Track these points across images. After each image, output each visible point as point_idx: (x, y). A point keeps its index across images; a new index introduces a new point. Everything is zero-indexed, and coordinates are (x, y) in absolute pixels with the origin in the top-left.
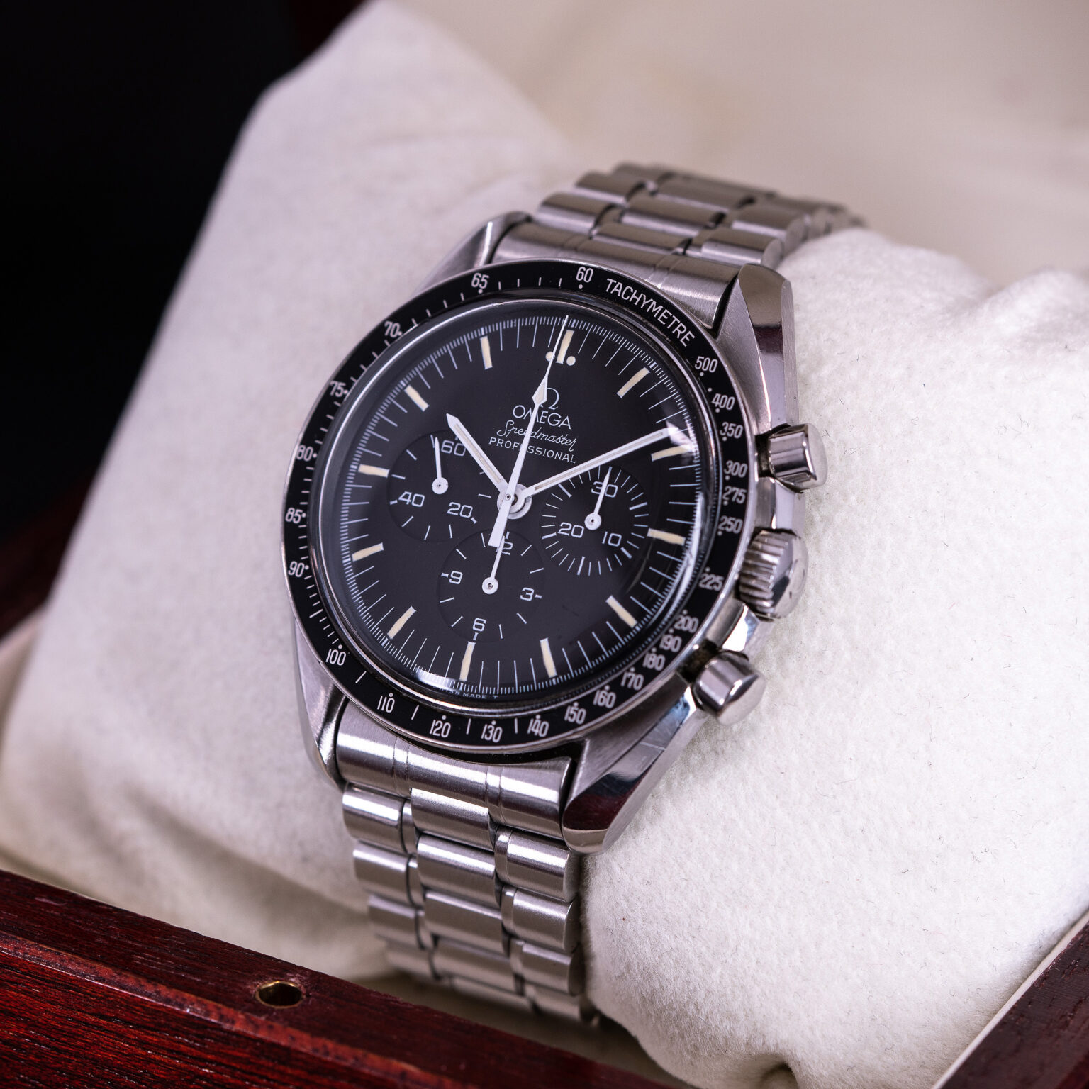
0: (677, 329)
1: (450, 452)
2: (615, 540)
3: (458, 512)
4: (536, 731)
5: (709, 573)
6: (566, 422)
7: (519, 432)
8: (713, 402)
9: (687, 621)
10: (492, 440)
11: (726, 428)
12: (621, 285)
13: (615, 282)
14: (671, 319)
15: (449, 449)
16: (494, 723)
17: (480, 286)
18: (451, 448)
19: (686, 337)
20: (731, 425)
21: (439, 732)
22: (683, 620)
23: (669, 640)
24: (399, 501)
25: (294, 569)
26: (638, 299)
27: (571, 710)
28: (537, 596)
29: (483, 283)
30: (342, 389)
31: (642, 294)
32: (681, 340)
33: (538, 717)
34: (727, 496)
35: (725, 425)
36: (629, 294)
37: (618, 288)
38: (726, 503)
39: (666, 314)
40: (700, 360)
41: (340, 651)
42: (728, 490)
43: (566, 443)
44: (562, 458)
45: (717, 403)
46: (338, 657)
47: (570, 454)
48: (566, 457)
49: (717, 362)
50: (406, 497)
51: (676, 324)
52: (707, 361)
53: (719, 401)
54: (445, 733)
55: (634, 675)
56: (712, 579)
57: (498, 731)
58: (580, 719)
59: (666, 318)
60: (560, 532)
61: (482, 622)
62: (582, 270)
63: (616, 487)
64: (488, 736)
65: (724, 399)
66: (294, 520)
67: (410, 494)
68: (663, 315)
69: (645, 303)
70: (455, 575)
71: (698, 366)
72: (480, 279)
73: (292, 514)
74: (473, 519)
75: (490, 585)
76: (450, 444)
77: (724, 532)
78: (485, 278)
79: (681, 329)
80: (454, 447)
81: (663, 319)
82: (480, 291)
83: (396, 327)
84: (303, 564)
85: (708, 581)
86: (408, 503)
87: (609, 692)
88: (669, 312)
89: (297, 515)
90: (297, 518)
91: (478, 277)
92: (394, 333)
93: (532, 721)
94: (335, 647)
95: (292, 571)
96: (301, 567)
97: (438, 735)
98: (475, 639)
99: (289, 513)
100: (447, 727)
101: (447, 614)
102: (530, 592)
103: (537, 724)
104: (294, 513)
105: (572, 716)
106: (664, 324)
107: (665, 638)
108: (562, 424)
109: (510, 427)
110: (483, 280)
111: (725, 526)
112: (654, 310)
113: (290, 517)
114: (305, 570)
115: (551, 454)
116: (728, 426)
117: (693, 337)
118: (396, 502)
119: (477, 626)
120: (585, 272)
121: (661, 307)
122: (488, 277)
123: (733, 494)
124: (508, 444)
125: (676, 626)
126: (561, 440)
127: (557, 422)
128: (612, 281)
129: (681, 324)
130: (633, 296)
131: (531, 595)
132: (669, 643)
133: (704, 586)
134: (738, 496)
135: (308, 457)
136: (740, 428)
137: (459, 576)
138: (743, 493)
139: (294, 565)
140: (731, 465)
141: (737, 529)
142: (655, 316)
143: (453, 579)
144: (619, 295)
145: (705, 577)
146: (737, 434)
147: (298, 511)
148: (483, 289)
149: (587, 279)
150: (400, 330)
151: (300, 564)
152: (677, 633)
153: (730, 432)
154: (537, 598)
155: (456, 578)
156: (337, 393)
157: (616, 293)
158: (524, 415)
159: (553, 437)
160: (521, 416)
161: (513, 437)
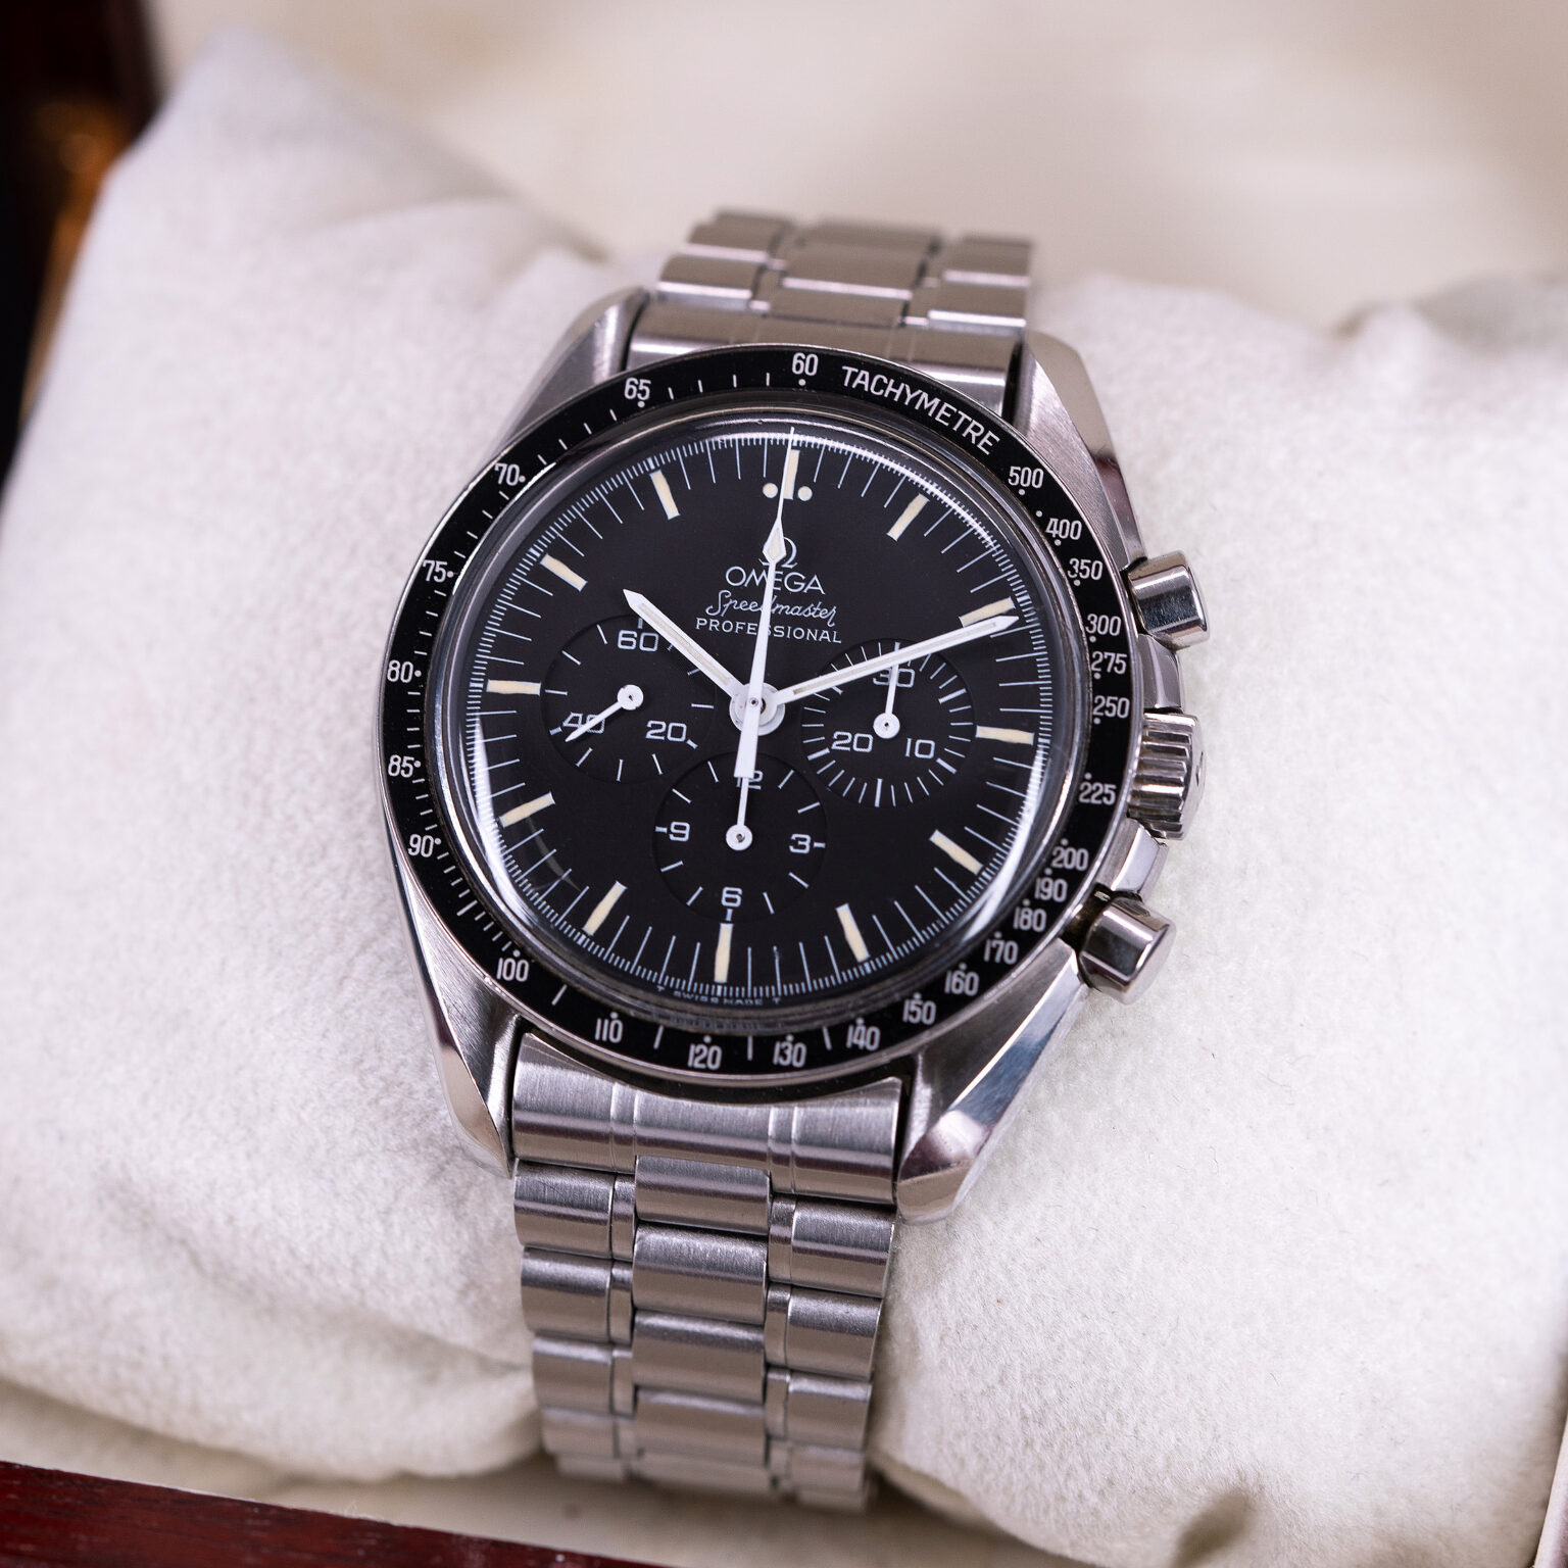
0: (969, 430)
1: (633, 647)
2: (925, 749)
3: (665, 734)
4: (861, 1043)
5: (1092, 781)
7: (741, 607)
8: (1048, 531)
9: (1070, 855)
10: (700, 622)
11: (1076, 567)
12: (867, 374)
13: (856, 370)
14: (956, 417)
15: (630, 644)
16: (790, 1038)
17: (639, 396)
18: (634, 641)
19: (985, 440)
20: (1083, 561)
21: (704, 1061)
22: (1064, 854)
23: (1047, 885)
24: (563, 729)
25: (417, 846)
26: (899, 392)
27: (910, 1006)
28: (816, 845)
29: (643, 393)
30: (444, 571)
31: (903, 385)
32: (980, 446)
33: (860, 1021)
34: (1097, 666)
35: (1074, 563)
36: (881, 385)
37: (863, 379)
38: (1097, 676)
39: (947, 410)
40: (1015, 471)
41: (517, 960)
42: (1098, 656)
43: (820, 615)
45: (1054, 533)
46: (516, 968)
47: (831, 631)
48: (825, 635)
49: (1042, 472)
50: (575, 720)
51: (966, 423)
52: (1027, 472)
53: (1058, 529)
54: (714, 1062)
55: (1001, 943)
56: (1098, 788)
57: (800, 1049)
58: (928, 1017)
59: (949, 415)
60: (834, 747)
61: (736, 893)
62: (800, 358)
63: (912, 672)
64: (785, 1058)
65: (1065, 524)
66: (403, 772)
67: (580, 716)
68: (942, 412)
69: (910, 397)
70: (676, 827)
71: (1013, 481)
72: (637, 386)
73: (398, 764)
74: (690, 742)
75: (739, 837)
76: (632, 636)
77: (1104, 718)
78: (645, 384)
79: (976, 429)
80: (638, 640)
81: (943, 417)
82: (641, 405)
83: (514, 470)
84: (430, 838)
85: (1093, 792)
87: (966, 972)
88: (951, 407)
89: (405, 765)
90: (407, 770)
91: (633, 383)
92: (512, 479)
93: (851, 1029)
94: (508, 954)
95: (414, 850)
96: (428, 841)
97: (703, 1065)
98: (729, 918)
99: (392, 763)
100: (715, 1053)
101: (678, 885)
102: (805, 840)
103: (860, 1031)
104: (401, 764)
105: (914, 1014)
106: (947, 424)
107: (1041, 883)
108: (809, 587)
109: (725, 601)
110: (641, 387)
111: (1102, 710)
112: (926, 406)
113: (394, 768)
114: (435, 844)
116: (1078, 564)
117: (998, 439)
118: (559, 730)
119: (728, 900)
120: (804, 361)
121: (936, 401)
122: (649, 382)
123: (1106, 661)
124: (727, 626)
125: (1054, 864)
126: (812, 611)
128: (850, 370)
129: (974, 423)
130: (890, 388)
131: (807, 844)
132: (1049, 890)
133: (1087, 801)
134: (1115, 664)
135: (406, 677)
136: (1098, 566)
137: (684, 828)
138: (1121, 658)
139: (415, 841)
140: (1096, 620)
141: (1123, 712)
142: (930, 414)
143: (676, 835)
144: (866, 389)
145: (1086, 788)
146: (1096, 575)
147: (406, 758)
148: (645, 401)
149: (811, 370)
150: (521, 474)
151: (425, 838)
152: (1058, 874)
153: (1084, 572)
154: (817, 848)
155: (680, 832)
156: (436, 578)
157: (861, 386)
158: (745, 581)
159: (799, 608)
160: (740, 583)
161: (734, 615)
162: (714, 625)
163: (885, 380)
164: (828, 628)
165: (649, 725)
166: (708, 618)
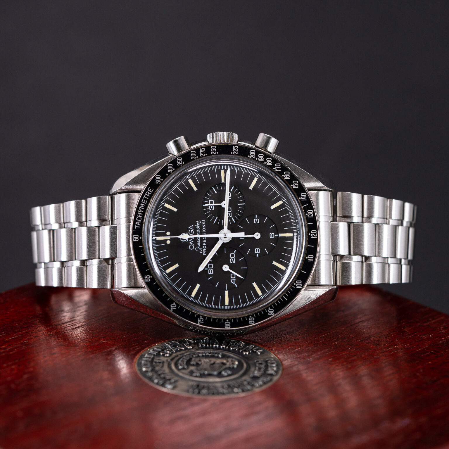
0: (148, 195)
1: (212, 270)
3: (233, 258)
4: (305, 197)
5: (233, 152)
6: (191, 227)
7: (199, 245)
8: (171, 172)
9: (251, 154)
11: (180, 164)
12: (136, 222)
13: (136, 225)
14: (145, 199)
15: (212, 271)
16: (306, 214)
17: (149, 278)
18: (211, 270)
19: (150, 191)
20: (178, 162)
21: (315, 234)
22: (252, 156)
23: (260, 159)
24: (235, 284)
25: (271, 313)
26: (140, 214)
27: (294, 187)
28: (256, 217)
29: (148, 277)
30: (200, 319)
31: (138, 213)
32: (152, 192)
33: (300, 198)
34: (204, 155)
35: (178, 164)
36: (139, 218)
37: (138, 223)
38: (206, 155)
39: (143, 201)
40: (157, 182)
41: (296, 284)
42: (201, 155)
43: (199, 225)
44: (204, 224)
45: (171, 170)
46: (299, 283)
47: (202, 222)
48: (204, 223)
49: (157, 176)
50: (233, 281)
51: (146, 196)
52: (157, 179)
53: (170, 170)
54: (315, 232)
55: (276, 167)
56: (234, 150)
57: (309, 212)
58: (296, 182)
59: (145, 201)
60: (231, 217)
61: (271, 235)
62: (134, 240)
63: (210, 201)
64: (311, 215)
65: (169, 168)
66: (253, 320)
67: (231, 280)
68: (144, 202)
69: (141, 211)
70: (256, 252)
71: (159, 182)
72: (147, 279)
73: (251, 322)
74: (235, 252)
75: (257, 236)
76: (210, 271)
77: (217, 152)
78: (146, 277)
79: (147, 193)
80: (210, 269)
81: (145, 202)
82: (151, 277)
83: (172, 306)
84: (269, 310)
85: (235, 151)
86: (235, 280)
87: (284, 175)
88: (142, 201)
89: (251, 320)
90: (252, 319)
91: (146, 280)
92: (175, 306)
93: (302, 200)
94: (295, 286)
95: (272, 314)
96: (270, 311)
97: (316, 234)
98: (277, 235)
100: (312, 232)
101: (271, 249)
102: (255, 220)
103: (302, 198)
104: (251, 321)
105: (296, 185)
106: (147, 201)
107: (260, 160)
108: (192, 229)
109: (198, 249)
110: (147, 277)
111: (215, 152)
112: (143, 206)
113: (252, 322)
114: (271, 309)
115: (204, 229)
116: (179, 163)
117: (149, 188)
118: (236, 285)
120: (135, 238)
121: (141, 204)
122: (145, 276)
123: (202, 153)
124: (205, 247)
125: (255, 158)
126: (198, 227)
127: (192, 231)
128: (136, 227)
129: (146, 194)
130: (140, 216)
131: (256, 219)
132: (261, 158)
133: (238, 152)
134: (203, 151)
135: (229, 323)
136: (179, 159)
137: (256, 250)
138: (201, 150)
139: (270, 314)
140: (192, 157)
141: (215, 147)
142: (145, 205)
143: (258, 252)
144: (140, 222)
145: (235, 153)
146: (181, 159)
147: (249, 320)
148: (150, 276)
149: (137, 236)
150: (173, 304)
151: (269, 312)
152: (257, 157)
153: (180, 162)
154: (257, 217)
155: (257, 251)
156: (203, 320)
157: (140, 223)
158: (192, 245)
159: (198, 230)
160: (193, 246)
161: (201, 246)
162: (205, 250)
163: (138, 217)
164: (202, 223)
165: (231, 263)
166: (203, 252)
